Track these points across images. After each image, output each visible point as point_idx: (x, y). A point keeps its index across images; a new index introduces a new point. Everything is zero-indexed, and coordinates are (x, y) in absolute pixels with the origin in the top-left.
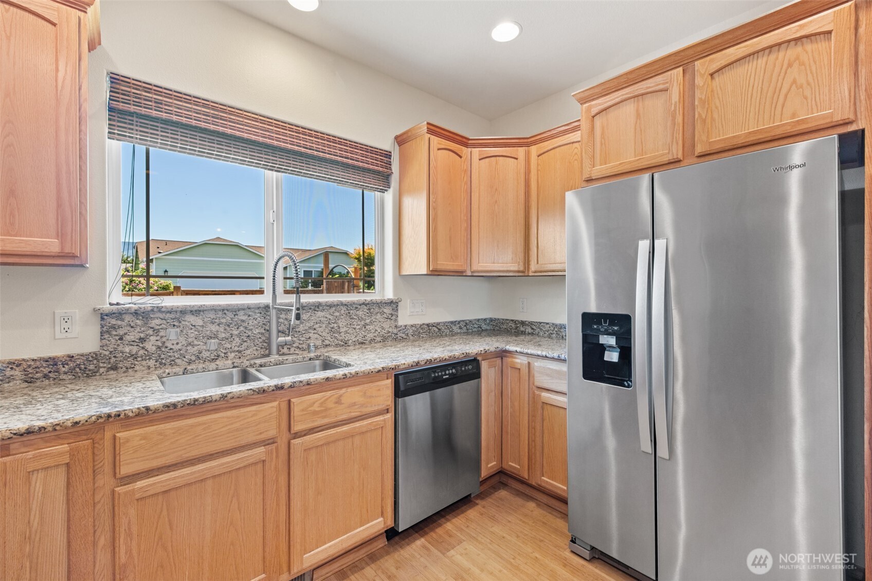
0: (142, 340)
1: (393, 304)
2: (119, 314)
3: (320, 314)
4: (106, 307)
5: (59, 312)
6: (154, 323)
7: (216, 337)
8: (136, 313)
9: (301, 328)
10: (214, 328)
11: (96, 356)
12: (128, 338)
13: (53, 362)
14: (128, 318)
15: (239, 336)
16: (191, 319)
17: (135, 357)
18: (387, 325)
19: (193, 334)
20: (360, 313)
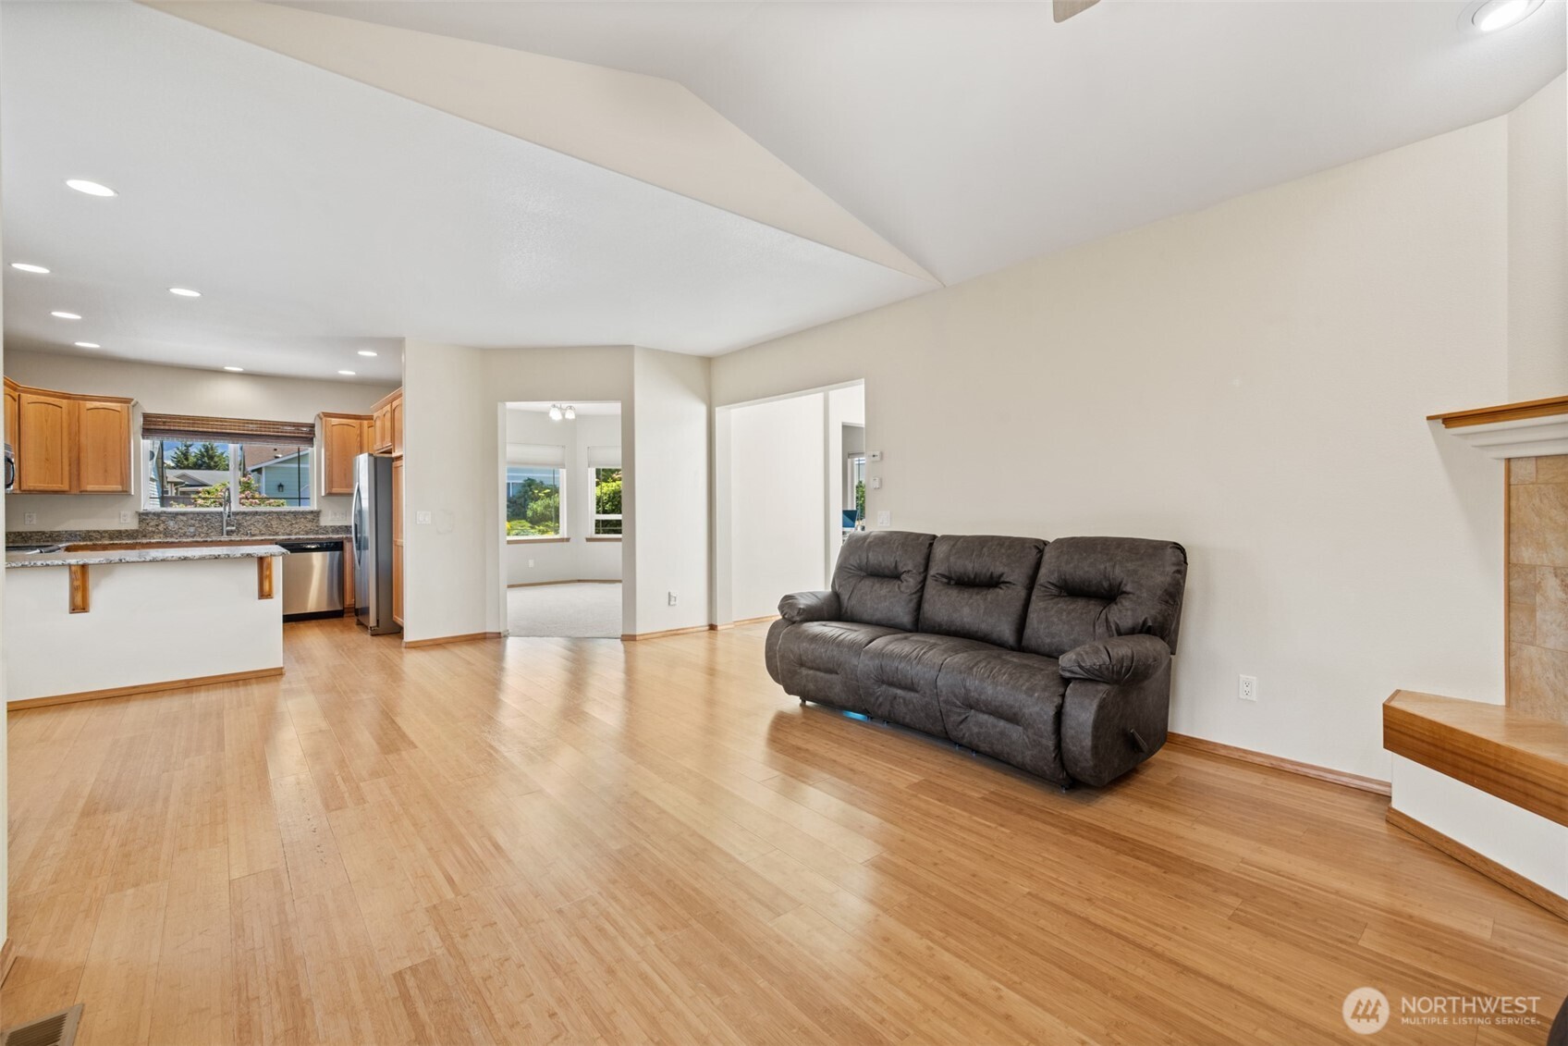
0: (157, 525)
1: (316, 514)
2: (147, 514)
3: (258, 517)
4: (141, 511)
5: (122, 513)
6: (162, 518)
7: (194, 526)
8: (154, 514)
9: (245, 524)
10: (193, 522)
11: (137, 531)
12: (151, 524)
13: (120, 532)
14: (150, 516)
15: (207, 526)
16: (181, 517)
17: (154, 532)
18: (309, 525)
19: (181, 524)
20: (288, 518)
